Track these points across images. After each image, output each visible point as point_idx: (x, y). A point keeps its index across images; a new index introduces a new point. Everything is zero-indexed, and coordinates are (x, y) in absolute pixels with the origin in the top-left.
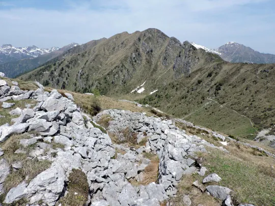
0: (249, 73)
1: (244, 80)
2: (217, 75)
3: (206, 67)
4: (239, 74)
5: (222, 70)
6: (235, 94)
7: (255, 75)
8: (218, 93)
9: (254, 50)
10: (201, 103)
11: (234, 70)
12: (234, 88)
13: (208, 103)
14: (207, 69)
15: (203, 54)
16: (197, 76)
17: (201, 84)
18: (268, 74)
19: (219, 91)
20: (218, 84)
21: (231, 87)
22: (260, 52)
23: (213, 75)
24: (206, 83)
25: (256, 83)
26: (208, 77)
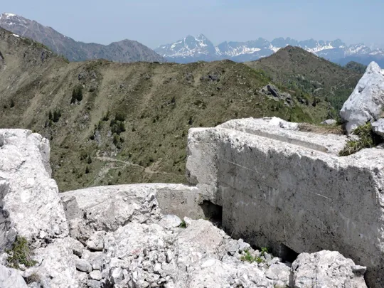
0: (174, 83)
1: (173, 101)
2: (95, 95)
3: (52, 76)
4: (154, 89)
5: (104, 83)
6: (168, 137)
7: (191, 89)
8: (122, 140)
9: (63, 36)
10: (87, 172)
11: (135, 80)
12: (157, 123)
13: (106, 170)
14: (55, 80)
15: (8, 41)
16: (35, 103)
17: (59, 123)
18: (220, 85)
19: (123, 135)
20: (112, 118)
21: (148, 120)
22: (76, 40)
23: (86, 95)
24: (73, 117)
25: (204, 106)
26: (73, 101)
